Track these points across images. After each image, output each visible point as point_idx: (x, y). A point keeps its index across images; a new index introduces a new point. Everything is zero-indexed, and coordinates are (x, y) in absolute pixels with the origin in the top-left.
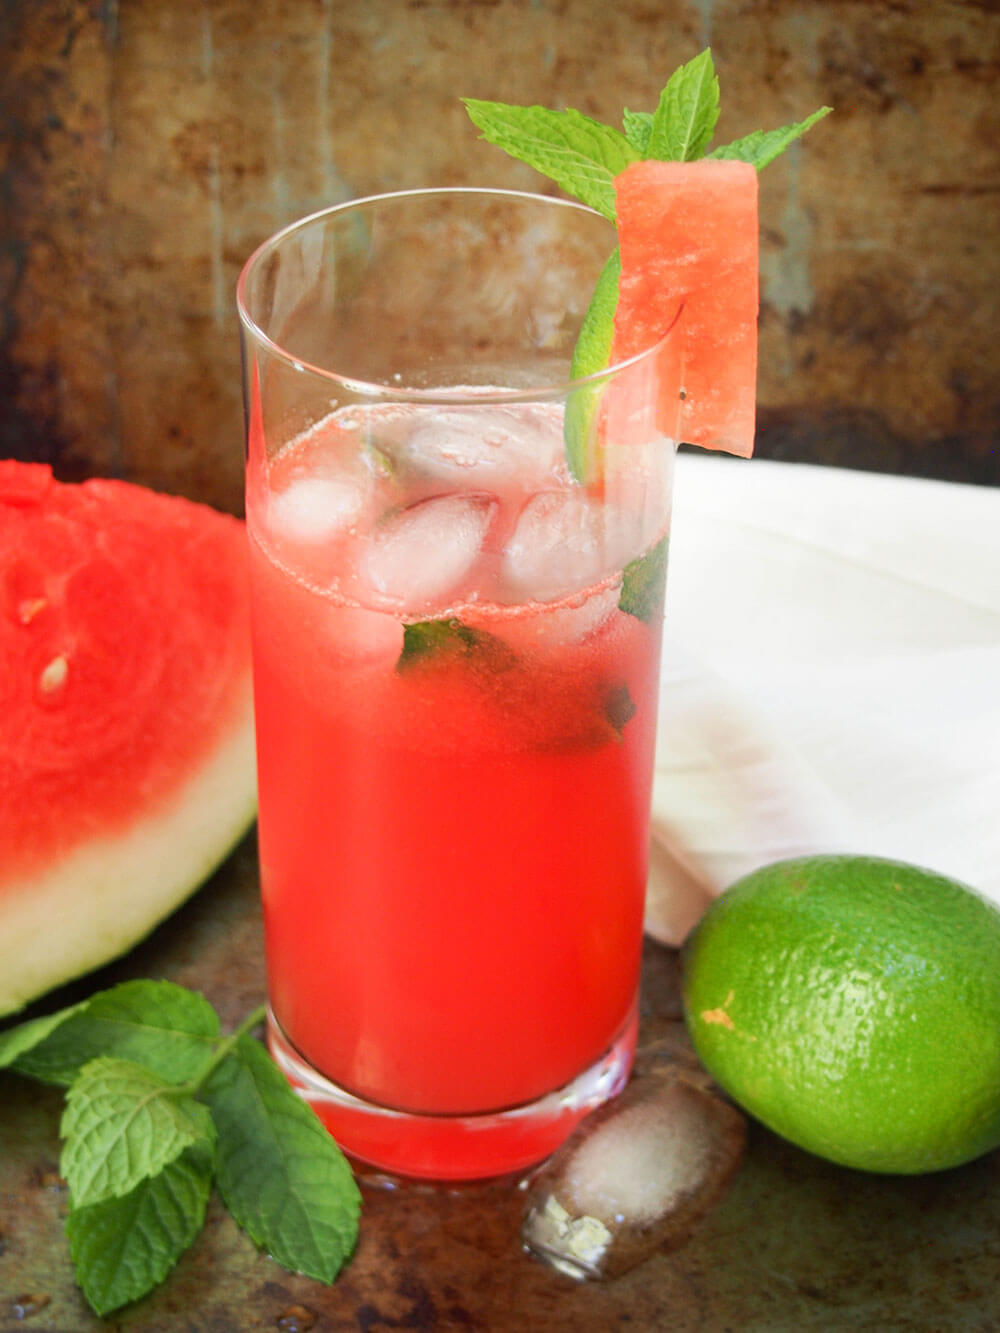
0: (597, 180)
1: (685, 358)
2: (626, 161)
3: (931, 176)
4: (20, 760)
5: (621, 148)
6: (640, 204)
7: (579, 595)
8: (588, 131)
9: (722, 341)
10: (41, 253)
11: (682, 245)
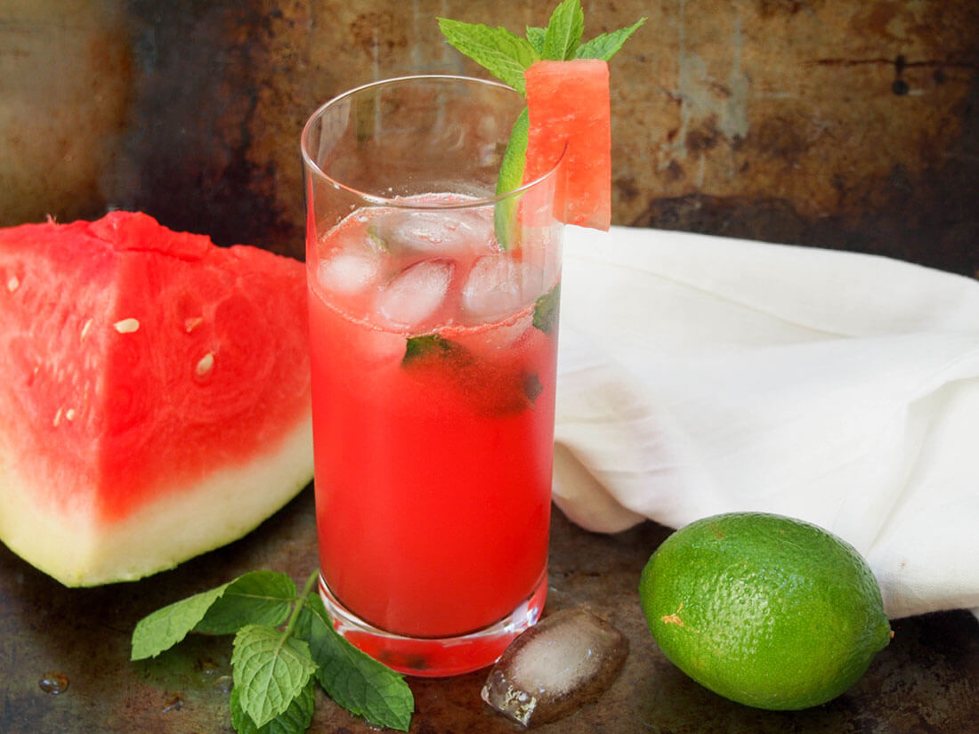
0: (513, 70)
1: (568, 175)
2: (532, 60)
3: (823, 53)
4: (182, 416)
5: (529, 51)
6: (540, 86)
7: (512, 318)
8: (510, 41)
9: (590, 165)
10: (266, 94)
11: (566, 109)
